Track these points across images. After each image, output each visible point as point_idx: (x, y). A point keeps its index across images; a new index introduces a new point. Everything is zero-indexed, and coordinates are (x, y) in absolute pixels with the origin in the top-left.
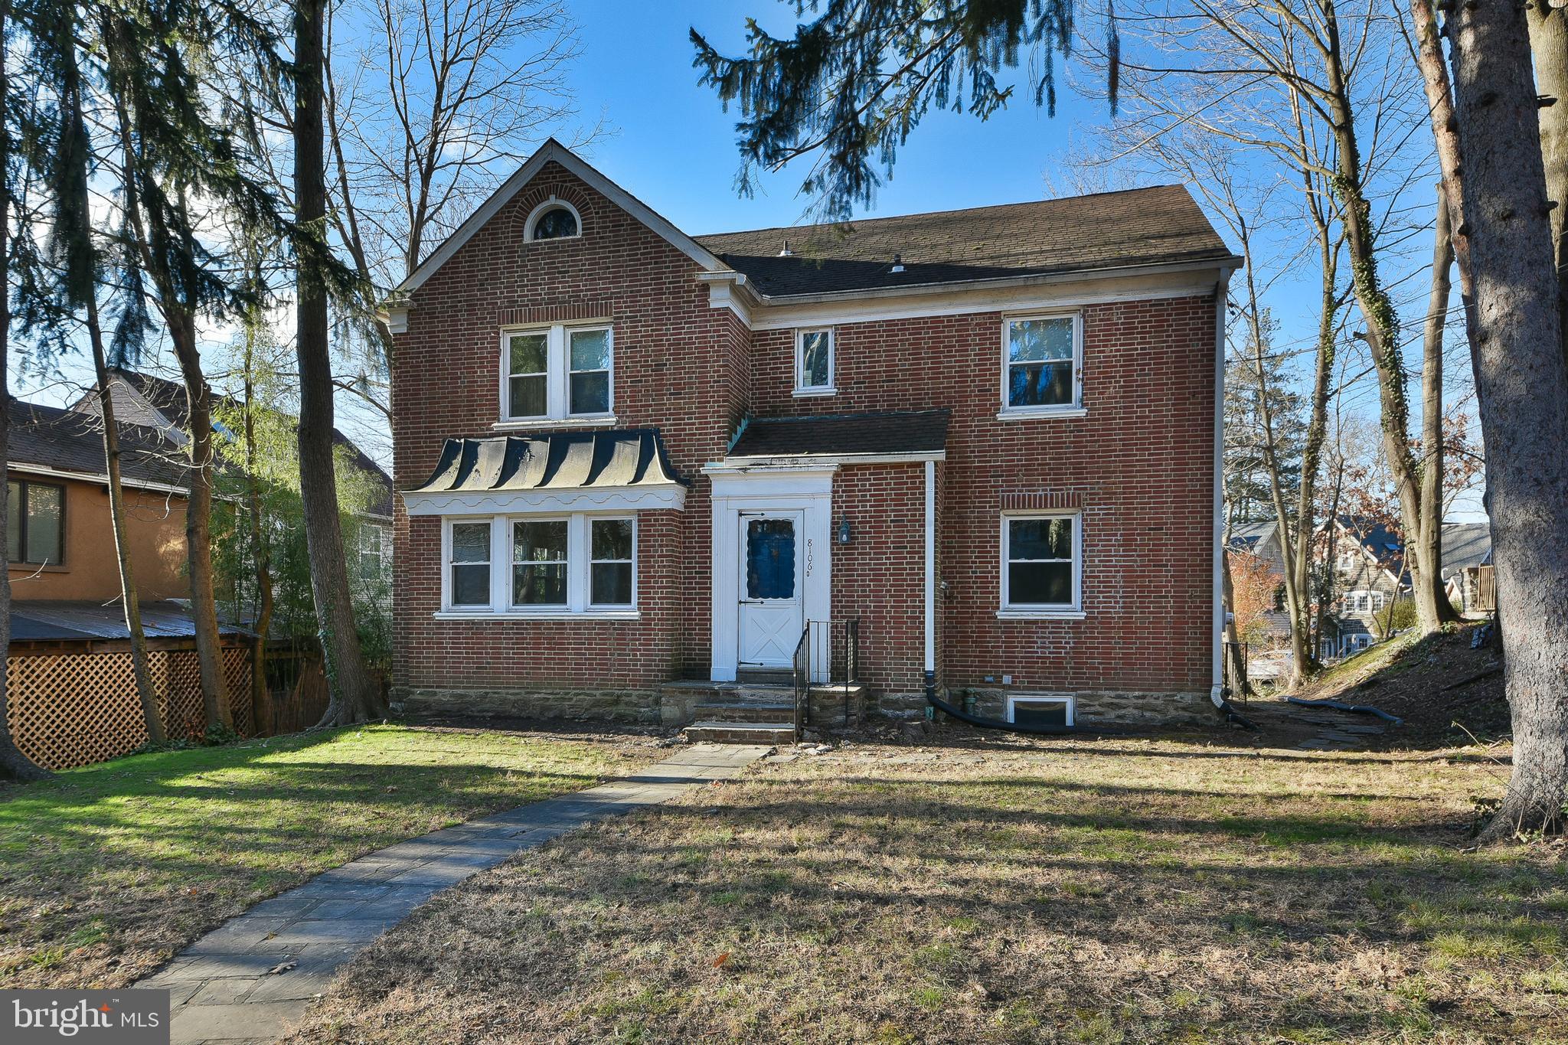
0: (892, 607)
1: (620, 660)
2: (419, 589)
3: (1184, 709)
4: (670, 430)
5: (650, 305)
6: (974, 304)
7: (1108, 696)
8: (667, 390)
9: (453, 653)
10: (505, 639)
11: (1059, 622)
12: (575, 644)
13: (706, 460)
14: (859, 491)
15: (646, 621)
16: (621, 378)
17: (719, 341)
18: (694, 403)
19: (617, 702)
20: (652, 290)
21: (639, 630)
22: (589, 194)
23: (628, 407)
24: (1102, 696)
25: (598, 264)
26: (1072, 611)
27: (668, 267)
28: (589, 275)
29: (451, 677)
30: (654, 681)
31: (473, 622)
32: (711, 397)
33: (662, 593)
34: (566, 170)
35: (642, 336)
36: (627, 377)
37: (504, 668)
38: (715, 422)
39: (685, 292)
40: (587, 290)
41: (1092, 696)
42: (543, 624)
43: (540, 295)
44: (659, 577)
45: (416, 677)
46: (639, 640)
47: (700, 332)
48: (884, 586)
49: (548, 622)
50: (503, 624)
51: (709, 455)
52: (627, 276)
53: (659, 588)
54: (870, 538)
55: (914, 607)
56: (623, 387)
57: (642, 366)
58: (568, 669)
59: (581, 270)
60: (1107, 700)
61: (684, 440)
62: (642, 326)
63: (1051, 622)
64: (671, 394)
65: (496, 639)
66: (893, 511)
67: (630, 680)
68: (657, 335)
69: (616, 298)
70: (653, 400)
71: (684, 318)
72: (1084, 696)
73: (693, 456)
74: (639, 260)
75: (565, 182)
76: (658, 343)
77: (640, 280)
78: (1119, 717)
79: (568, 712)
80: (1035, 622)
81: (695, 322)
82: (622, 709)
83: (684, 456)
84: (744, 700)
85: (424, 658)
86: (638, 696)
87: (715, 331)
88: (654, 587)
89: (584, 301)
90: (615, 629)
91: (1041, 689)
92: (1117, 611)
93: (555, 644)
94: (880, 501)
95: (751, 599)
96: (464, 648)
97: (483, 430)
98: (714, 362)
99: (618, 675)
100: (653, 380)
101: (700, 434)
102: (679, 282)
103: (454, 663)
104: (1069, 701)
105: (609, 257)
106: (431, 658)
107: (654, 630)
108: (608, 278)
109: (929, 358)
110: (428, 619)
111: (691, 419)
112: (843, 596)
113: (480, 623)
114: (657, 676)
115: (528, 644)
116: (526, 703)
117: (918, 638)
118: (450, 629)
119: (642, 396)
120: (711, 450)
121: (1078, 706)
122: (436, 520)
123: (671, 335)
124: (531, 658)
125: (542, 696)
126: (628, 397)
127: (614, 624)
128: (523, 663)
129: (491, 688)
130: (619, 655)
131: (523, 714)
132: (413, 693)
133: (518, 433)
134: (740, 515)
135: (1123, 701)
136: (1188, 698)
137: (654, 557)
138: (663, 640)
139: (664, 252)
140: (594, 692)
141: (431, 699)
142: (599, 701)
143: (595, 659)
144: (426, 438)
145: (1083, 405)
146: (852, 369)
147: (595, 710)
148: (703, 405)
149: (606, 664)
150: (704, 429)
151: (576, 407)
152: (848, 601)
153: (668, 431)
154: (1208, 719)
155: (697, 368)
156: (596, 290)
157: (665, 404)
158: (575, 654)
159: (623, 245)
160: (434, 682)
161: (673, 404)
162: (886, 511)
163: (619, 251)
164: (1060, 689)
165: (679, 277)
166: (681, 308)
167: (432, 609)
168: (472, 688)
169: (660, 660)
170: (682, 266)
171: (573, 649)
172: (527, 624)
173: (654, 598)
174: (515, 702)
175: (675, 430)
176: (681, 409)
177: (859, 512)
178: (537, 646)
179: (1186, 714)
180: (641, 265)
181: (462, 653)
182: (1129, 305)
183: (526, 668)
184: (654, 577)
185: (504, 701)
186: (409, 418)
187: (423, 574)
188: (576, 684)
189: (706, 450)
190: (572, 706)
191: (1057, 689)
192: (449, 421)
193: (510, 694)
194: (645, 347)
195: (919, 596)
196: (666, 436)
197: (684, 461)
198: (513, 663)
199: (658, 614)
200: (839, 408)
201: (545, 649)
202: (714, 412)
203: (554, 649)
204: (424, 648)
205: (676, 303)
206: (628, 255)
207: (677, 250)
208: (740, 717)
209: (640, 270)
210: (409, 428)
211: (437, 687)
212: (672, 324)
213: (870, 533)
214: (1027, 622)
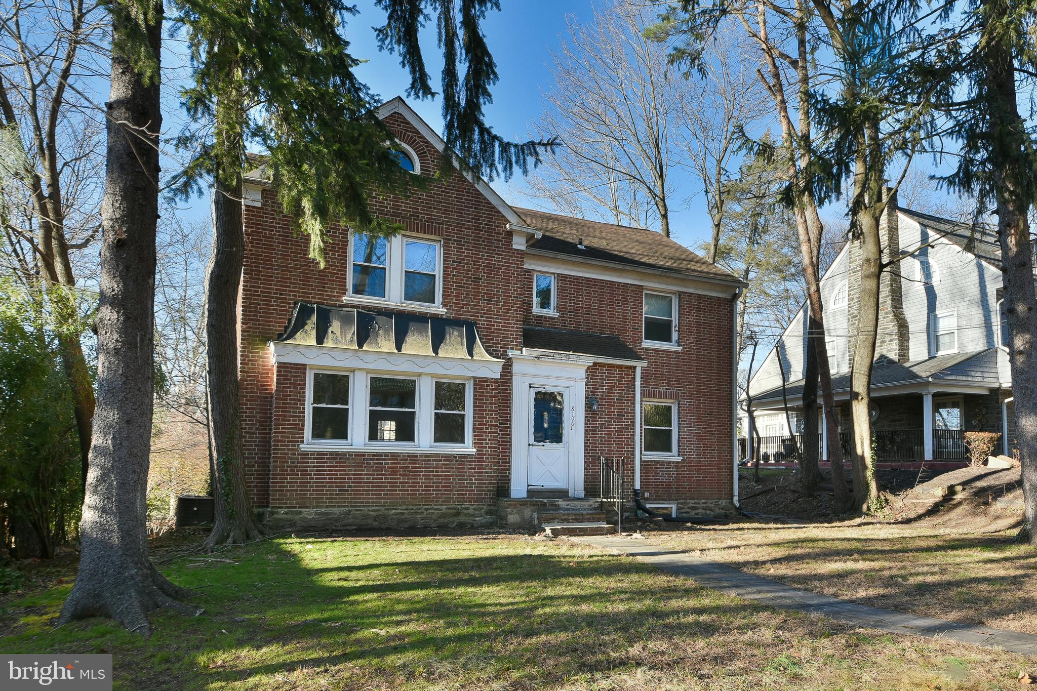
0: (617, 451)
1: (460, 483)
2: (285, 424)
3: (722, 509)
4: (484, 324)
5: (471, 236)
6: (631, 279)
7: (691, 503)
8: (482, 296)
9: (316, 479)
10: (365, 467)
11: (669, 462)
12: (425, 471)
13: (508, 348)
14: (600, 379)
15: (480, 456)
16: (449, 282)
17: (518, 271)
18: (501, 309)
19: (458, 514)
20: (473, 226)
21: (474, 462)
22: (426, 146)
23: (453, 303)
24: (689, 503)
25: (434, 197)
26: (673, 456)
27: (484, 214)
28: (426, 203)
29: (314, 499)
30: (484, 498)
31: (337, 454)
32: (512, 307)
33: (491, 436)
34: (408, 123)
35: (465, 256)
36: (453, 282)
37: (364, 490)
38: (514, 324)
39: (495, 233)
40: (424, 214)
41: (685, 503)
42: (399, 456)
43: (387, 207)
44: (489, 425)
45: (279, 499)
46: (475, 469)
47: (505, 262)
48: (613, 438)
49: (403, 455)
50: (365, 455)
51: (510, 345)
52: (455, 212)
53: (489, 433)
54: (606, 408)
55: (628, 451)
56: (451, 289)
57: (464, 277)
58: (419, 490)
59: (420, 198)
60: (691, 505)
61: (494, 333)
62: (465, 249)
63: (666, 462)
64: (485, 300)
65: (358, 467)
66: (618, 393)
67: (467, 498)
68: (475, 258)
69: (446, 225)
70: (472, 302)
71: (495, 250)
72: (681, 503)
73: (499, 344)
74: (464, 203)
75: (408, 131)
76: (476, 263)
77: (464, 217)
78: (696, 514)
79: (420, 522)
80: (659, 462)
81: (502, 255)
82: (462, 519)
83: (493, 343)
84: (561, 509)
85: (288, 483)
86: (474, 509)
87: (515, 264)
88: (485, 432)
89: (422, 221)
90: (456, 461)
91: (662, 500)
92: (694, 456)
93: (409, 471)
94: (611, 387)
95: (536, 443)
96: (328, 475)
97: (333, 300)
98: (514, 284)
99: (458, 494)
100: (472, 288)
101: (504, 330)
102: (492, 225)
103: (317, 487)
104: (673, 507)
105: (442, 195)
106: (296, 482)
107: (485, 462)
108: (441, 209)
109: (608, 305)
110: (293, 450)
111: (498, 319)
112: (590, 443)
113: (344, 454)
114: (487, 495)
115: (386, 471)
116: (385, 517)
117: (630, 470)
118: (314, 458)
119: (464, 297)
120: (511, 341)
121: (678, 509)
122: (302, 368)
123: (486, 260)
124: (389, 483)
125: (399, 511)
126: (454, 296)
127: (456, 457)
128: (381, 486)
129: (352, 506)
130: (459, 480)
131: (383, 526)
132: (277, 513)
133: (364, 307)
134: (530, 387)
135: (698, 505)
136: (723, 503)
137: (486, 411)
138: (491, 469)
139: (482, 202)
140: (440, 507)
141: (297, 517)
142: (444, 514)
143: (441, 483)
144: (277, 298)
145: (679, 345)
146: (566, 302)
147: (442, 520)
148: (506, 311)
149: (450, 487)
150: (507, 327)
151: (409, 296)
152: (593, 447)
153: (482, 324)
154: (731, 513)
155: (503, 285)
156: (431, 215)
157: (481, 306)
158: (425, 479)
159: (452, 190)
160: (297, 503)
161: (486, 307)
162: (614, 393)
163: (449, 193)
164: (670, 500)
165: (491, 222)
166: (492, 243)
167: (297, 442)
168: (334, 507)
169: (489, 483)
170: (494, 215)
171: (423, 475)
172: (386, 456)
173: (486, 440)
174: (377, 516)
175: (487, 325)
176: (492, 311)
177: (600, 392)
178: (394, 472)
179: (723, 511)
180: (465, 206)
181: (325, 478)
182: (699, 296)
183: (384, 490)
184: (486, 425)
185: (366, 516)
186: (260, 279)
187: (289, 412)
188: (425, 502)
189: (508, 341)
190: (423, 518)
191: (669, 500)
192: (300, 288)
193: (372, 511)
194: (467, 264)
195: (630, 445)
196: (481, 328)
197: (493, 347)
198: (373, 486)
199: (488, 451)
200: (559, 325)
201: (401, 475)
202: (514, 317)
203: (408, 475)
204: (288, 474)
205: (489, 239)
206: (455, 197)
207: (490, 203)
208: (573, 519)
209: (464, 210)
210: (259, 287)
211: (300, 507)
212: (486, 252)
213: (605, 405)
214: (655, 462)
